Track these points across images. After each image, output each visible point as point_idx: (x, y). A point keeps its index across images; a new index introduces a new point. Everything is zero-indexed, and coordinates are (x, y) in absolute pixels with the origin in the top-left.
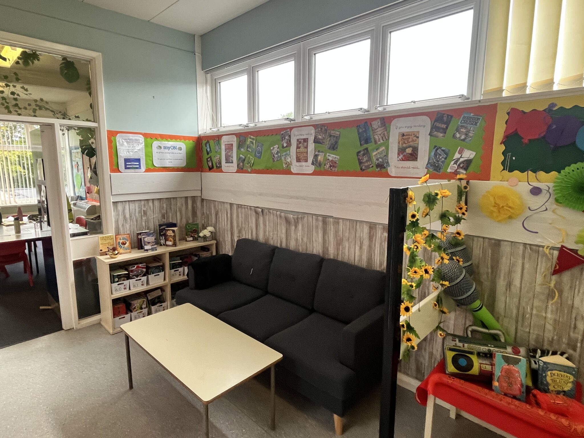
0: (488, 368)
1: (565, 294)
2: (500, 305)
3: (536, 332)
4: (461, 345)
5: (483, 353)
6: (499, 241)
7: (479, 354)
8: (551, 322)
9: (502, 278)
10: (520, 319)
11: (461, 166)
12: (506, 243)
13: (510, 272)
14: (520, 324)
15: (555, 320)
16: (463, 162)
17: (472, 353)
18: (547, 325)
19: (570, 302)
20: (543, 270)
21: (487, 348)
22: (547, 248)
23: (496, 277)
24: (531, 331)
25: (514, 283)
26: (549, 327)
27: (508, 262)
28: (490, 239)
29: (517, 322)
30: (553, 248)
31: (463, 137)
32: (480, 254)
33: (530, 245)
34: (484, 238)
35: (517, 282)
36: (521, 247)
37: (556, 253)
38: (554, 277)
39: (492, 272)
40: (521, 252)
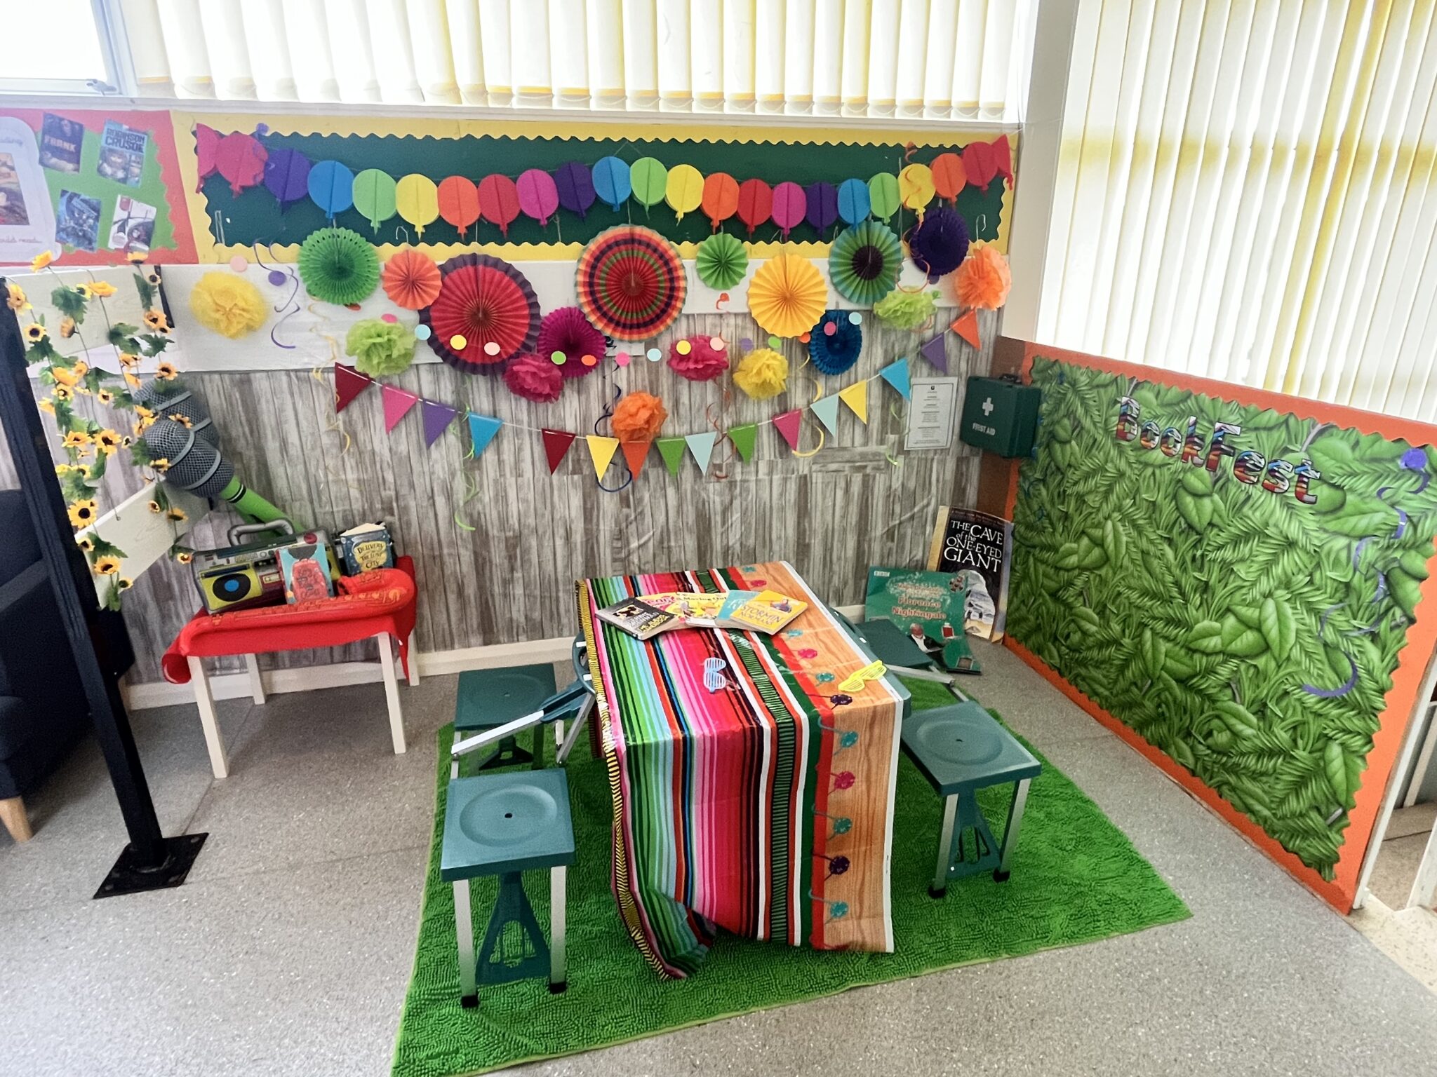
0: (275, 578)
1: (361, 437)
2: (281, 484)
3: (341, 508)
4: (223, 561)
5: (263, 561)
6: (247, 373)
7: (257, 566)
8: (355, 484)
9: (270, 436)
10: (315, 496)
11: (135, 235)
12: (258, 375)
13: (279, 425)
14: (316, 504)
15: (359, 480)
16: (136, 227)
17: (245, 568)
18: (351, 491)
19: (369, 448)
20: (323, 409)
21: (267, 551)
22: (317, 372)
23: (259, 438)
24: (335, 509)
25: (290, 441)
26: (354, 493)
27: (271, 408)
28: (231, 373)
29: (312, 503)
30: (325, 370)
31: (120, 174)
32: (222, 404)
33: (296, 371)
34: (220, 373)
35: (293, 438)
36: (284, 378)
37: (332, 376)
38: (341, 416)
39: (252, 432)
40: (285, 385)
